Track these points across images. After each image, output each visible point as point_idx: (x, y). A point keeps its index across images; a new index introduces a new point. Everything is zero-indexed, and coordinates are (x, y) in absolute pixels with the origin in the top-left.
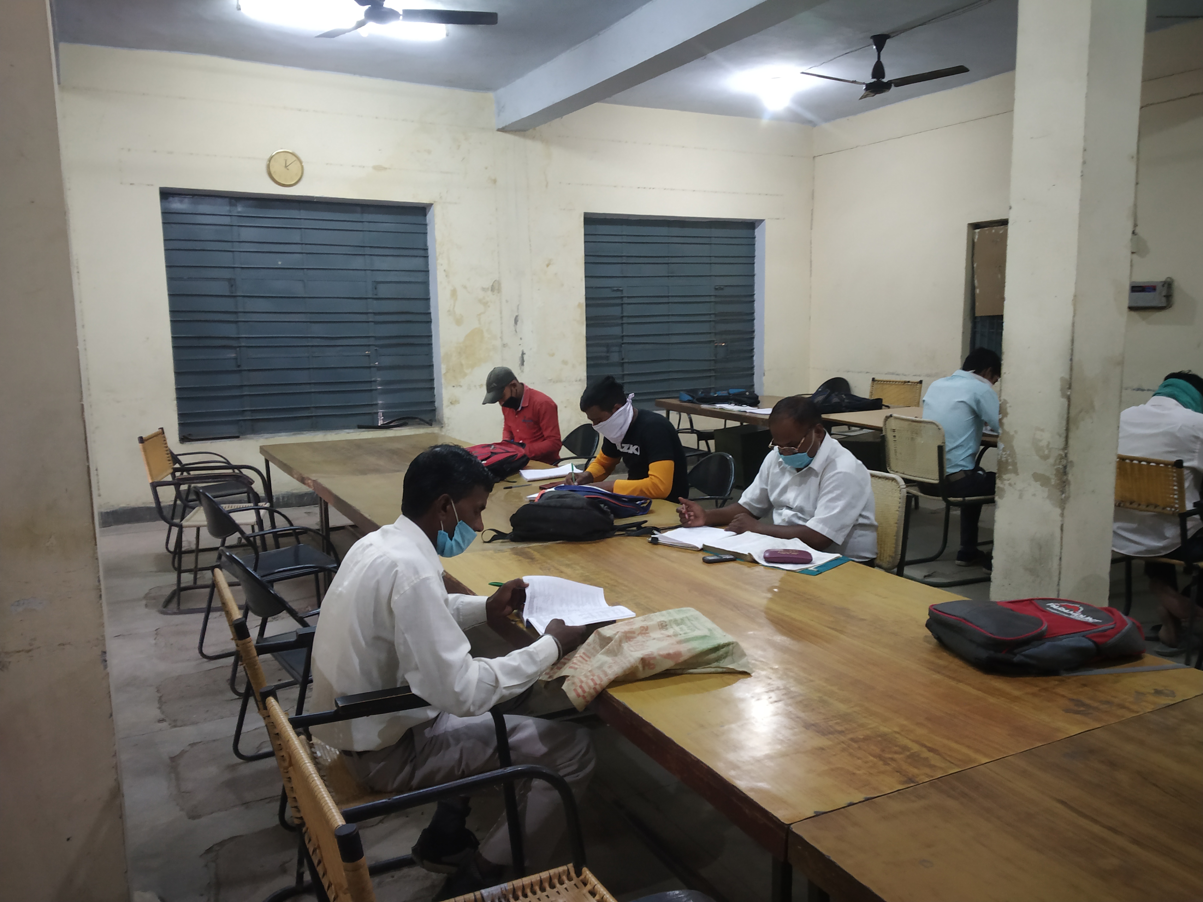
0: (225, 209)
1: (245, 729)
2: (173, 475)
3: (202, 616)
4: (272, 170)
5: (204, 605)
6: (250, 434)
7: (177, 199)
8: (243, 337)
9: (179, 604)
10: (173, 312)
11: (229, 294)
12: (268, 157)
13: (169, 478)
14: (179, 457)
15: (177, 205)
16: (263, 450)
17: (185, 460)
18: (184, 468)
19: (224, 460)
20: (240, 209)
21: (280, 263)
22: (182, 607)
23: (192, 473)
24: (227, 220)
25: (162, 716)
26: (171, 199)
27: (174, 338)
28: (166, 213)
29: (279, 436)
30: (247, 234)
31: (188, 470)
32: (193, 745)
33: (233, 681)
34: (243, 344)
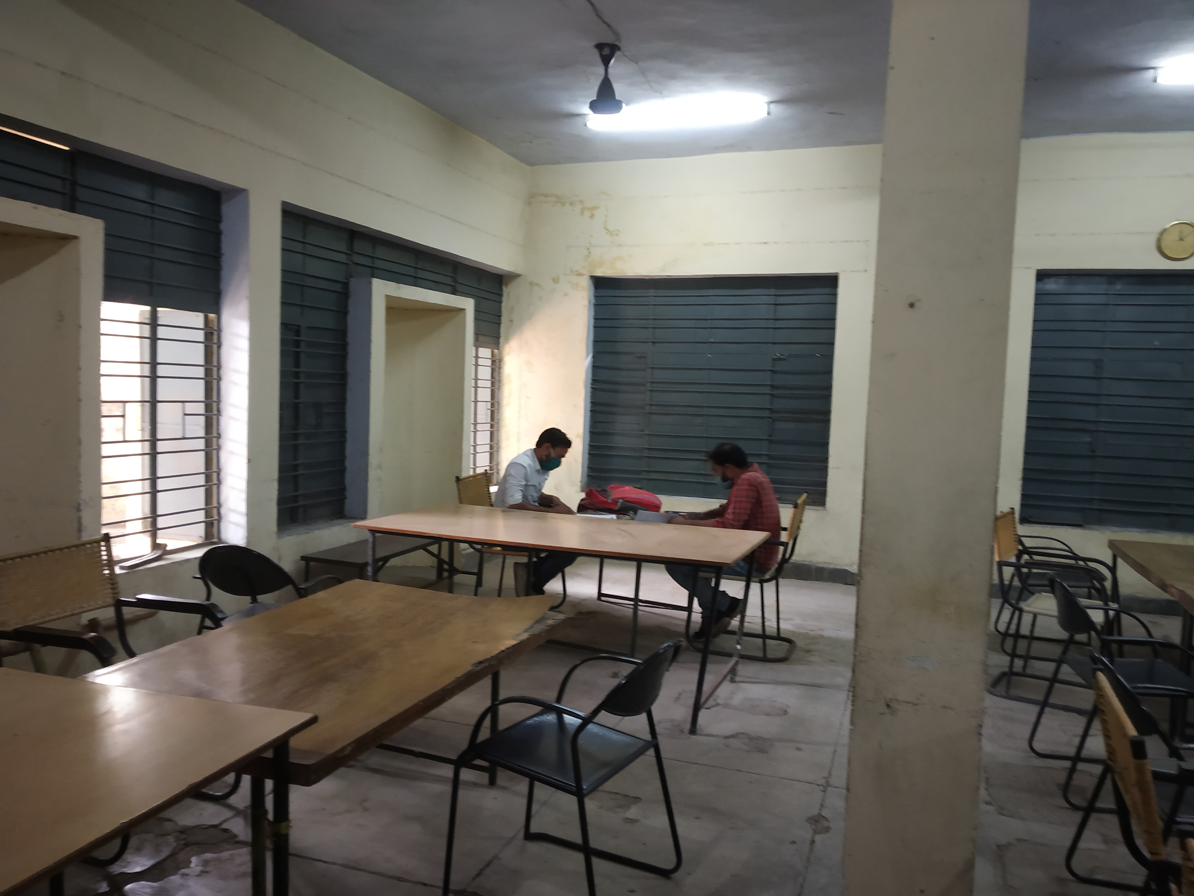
0: (1102, 288)
1: (1082, 845)
2: (1019, 556)
3: (1036, 709)
4: (1163, 244)
5: (1040, 698)
6: (1094, 524)
7: (1052, 280)
8: (1102, 421)
9: (1008, 688)
10: (1032, 392)
11: (1094, 376)
12: (1159, 229)
13: (1013, 560)
14: (1023, 539)
15: (1051, 286)
16: (1112, 545)
17: (1028, 543)
18: (1026, 551)
19: (1067, 548)
20: (1119, 287)
21: (1157, 343)
22: (1013, 692)
23: (1036, 558)
24: (1102, 299)
25: (988, 799)
26: (1046, 280)
27: (1029, 418)
28: (1039, 295)
29: (1129, 531)
30: (1123, 313)
31: (1030, 554)
32: (1019, 840)
33: (1066, 789)
34: (1102, 429)
